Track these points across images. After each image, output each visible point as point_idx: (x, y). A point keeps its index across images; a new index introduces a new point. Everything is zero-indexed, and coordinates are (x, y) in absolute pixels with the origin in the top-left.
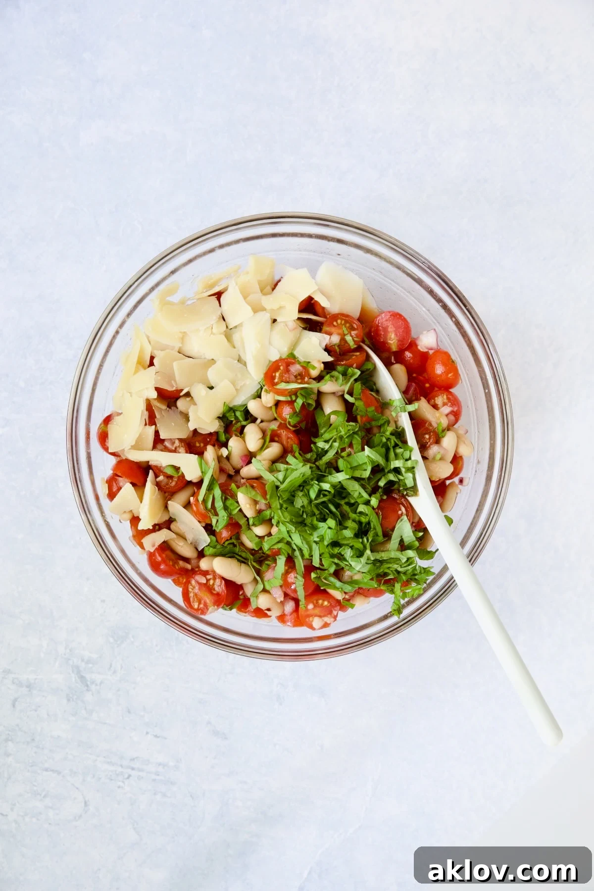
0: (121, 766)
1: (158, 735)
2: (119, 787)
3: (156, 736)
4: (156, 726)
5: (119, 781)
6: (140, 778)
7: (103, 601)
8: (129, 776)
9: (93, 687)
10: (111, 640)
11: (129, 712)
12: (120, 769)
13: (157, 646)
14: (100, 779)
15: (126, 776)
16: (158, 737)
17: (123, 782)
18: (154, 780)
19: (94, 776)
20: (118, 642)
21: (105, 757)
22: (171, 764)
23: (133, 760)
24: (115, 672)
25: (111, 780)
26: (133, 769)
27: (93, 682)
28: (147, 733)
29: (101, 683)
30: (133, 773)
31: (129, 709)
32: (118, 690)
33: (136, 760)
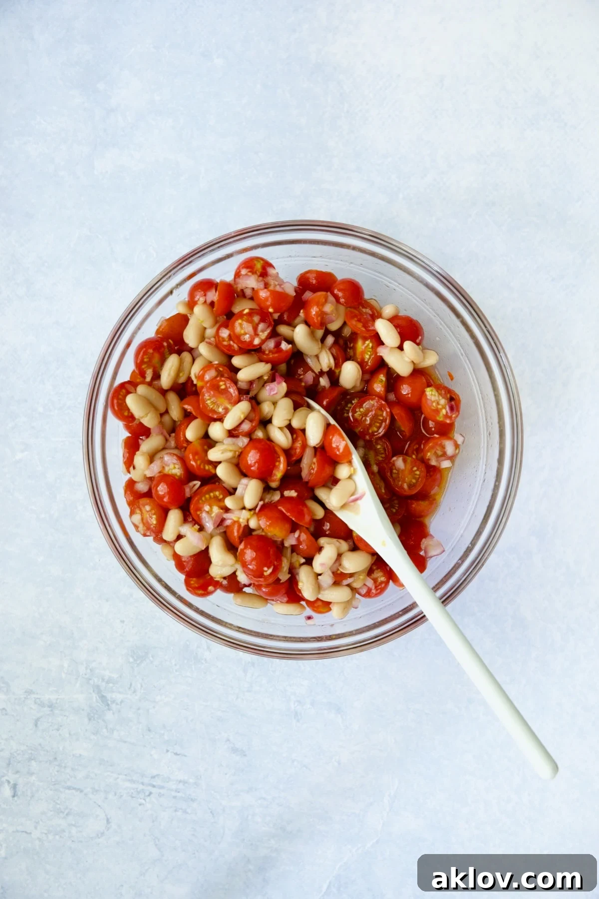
0: (143, 784)
1: (178, 753)
2: (140, 805)
3: (176, 754)
4: (176, 744)
5: (141, 799)
6: (160, 795)
7: (123, 622)
8: (150, 793)
9: (114, 706)
10: (131, 660)
11: (149, 730)
12: (141, 787)
13: (176, 665)
14: (122, 796)
15: (147, 793)
16: (179, 755)
17: (144, 799)
18: (175, 797)
19: (115, 794)
20: (138, 662)
21: (126, 775)
22: (191, 781)
23: (153, 777)
24: (135, 692)
25: (133, 797)
26: (154, 786)
27: (113, 702)
28: (168, 751)
29: (122, 702)
30: (154, 790)
31: (149, 728)
32: (139, 709)
33: (156, 778)
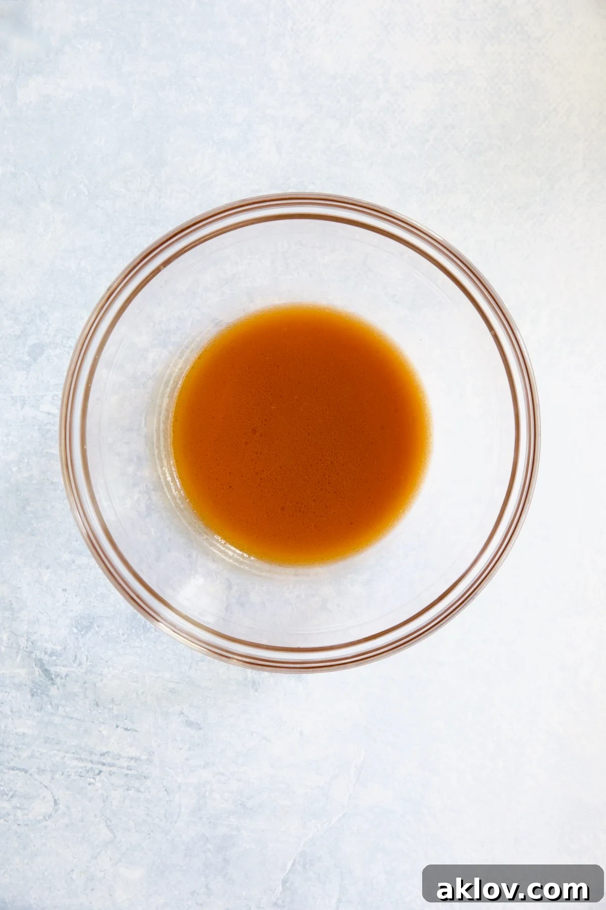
0: (91, 762)
1: (129, 728)
2: (90, 784)
3: (126, 729)
4: (126, 719)
5: (90, 778)
6: (111, 774)
7: (65, 590)
8: (100, 772)
9: (58, 680)
10: (75, 631)
11: (97, 705)
12: (90, 765)
13: (123, 634)
14: (69, 775)
15: (97, 772)
16: (129, 730)
17: (94, 778)
18: (126, 775)
19: (63, 774)
20: (83, 633)
21: (73, 753)
22: (144, 757)
23: (103, 755)
24: (80, 664)
25: (82, 776)
26: (104, 764)
27: (57, 675)
28: (117, 726)
29: (67, 675)
30: (104, 768)
31: (97, 702)
32: (85, 683)
33: (106, 755)
